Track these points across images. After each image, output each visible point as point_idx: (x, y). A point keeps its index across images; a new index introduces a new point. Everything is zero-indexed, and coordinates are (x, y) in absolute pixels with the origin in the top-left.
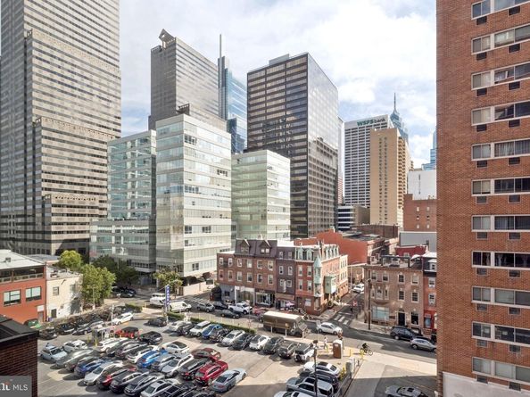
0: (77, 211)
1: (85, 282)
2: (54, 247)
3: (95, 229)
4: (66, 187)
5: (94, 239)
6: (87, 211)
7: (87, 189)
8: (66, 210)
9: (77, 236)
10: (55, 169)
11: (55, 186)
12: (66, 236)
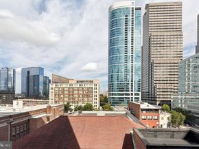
0: (165, 90)
1: (173, 117)
2: (158, 103)
3: (172, 97)
4: (161, 82)
5: (172, 101)
6: (169, 90)
7: (169, 82)
8: (161, 90)
9: (165, 99)
10: (158, 76)
11: (158, 82)
12: (161, 99)
